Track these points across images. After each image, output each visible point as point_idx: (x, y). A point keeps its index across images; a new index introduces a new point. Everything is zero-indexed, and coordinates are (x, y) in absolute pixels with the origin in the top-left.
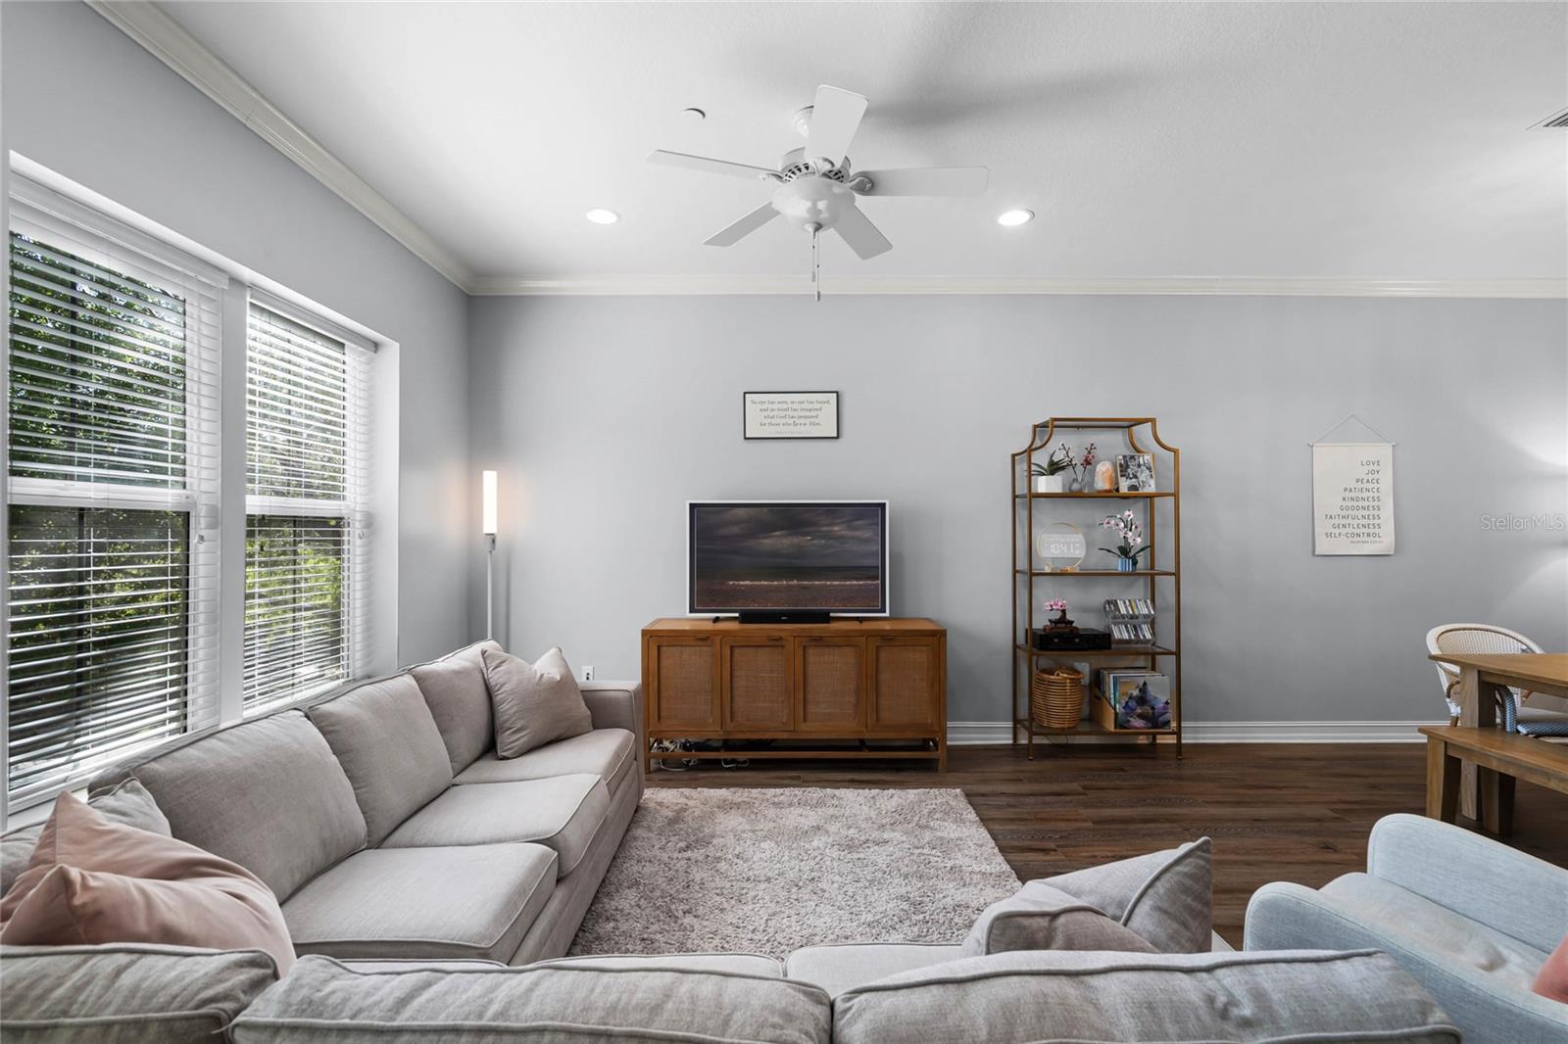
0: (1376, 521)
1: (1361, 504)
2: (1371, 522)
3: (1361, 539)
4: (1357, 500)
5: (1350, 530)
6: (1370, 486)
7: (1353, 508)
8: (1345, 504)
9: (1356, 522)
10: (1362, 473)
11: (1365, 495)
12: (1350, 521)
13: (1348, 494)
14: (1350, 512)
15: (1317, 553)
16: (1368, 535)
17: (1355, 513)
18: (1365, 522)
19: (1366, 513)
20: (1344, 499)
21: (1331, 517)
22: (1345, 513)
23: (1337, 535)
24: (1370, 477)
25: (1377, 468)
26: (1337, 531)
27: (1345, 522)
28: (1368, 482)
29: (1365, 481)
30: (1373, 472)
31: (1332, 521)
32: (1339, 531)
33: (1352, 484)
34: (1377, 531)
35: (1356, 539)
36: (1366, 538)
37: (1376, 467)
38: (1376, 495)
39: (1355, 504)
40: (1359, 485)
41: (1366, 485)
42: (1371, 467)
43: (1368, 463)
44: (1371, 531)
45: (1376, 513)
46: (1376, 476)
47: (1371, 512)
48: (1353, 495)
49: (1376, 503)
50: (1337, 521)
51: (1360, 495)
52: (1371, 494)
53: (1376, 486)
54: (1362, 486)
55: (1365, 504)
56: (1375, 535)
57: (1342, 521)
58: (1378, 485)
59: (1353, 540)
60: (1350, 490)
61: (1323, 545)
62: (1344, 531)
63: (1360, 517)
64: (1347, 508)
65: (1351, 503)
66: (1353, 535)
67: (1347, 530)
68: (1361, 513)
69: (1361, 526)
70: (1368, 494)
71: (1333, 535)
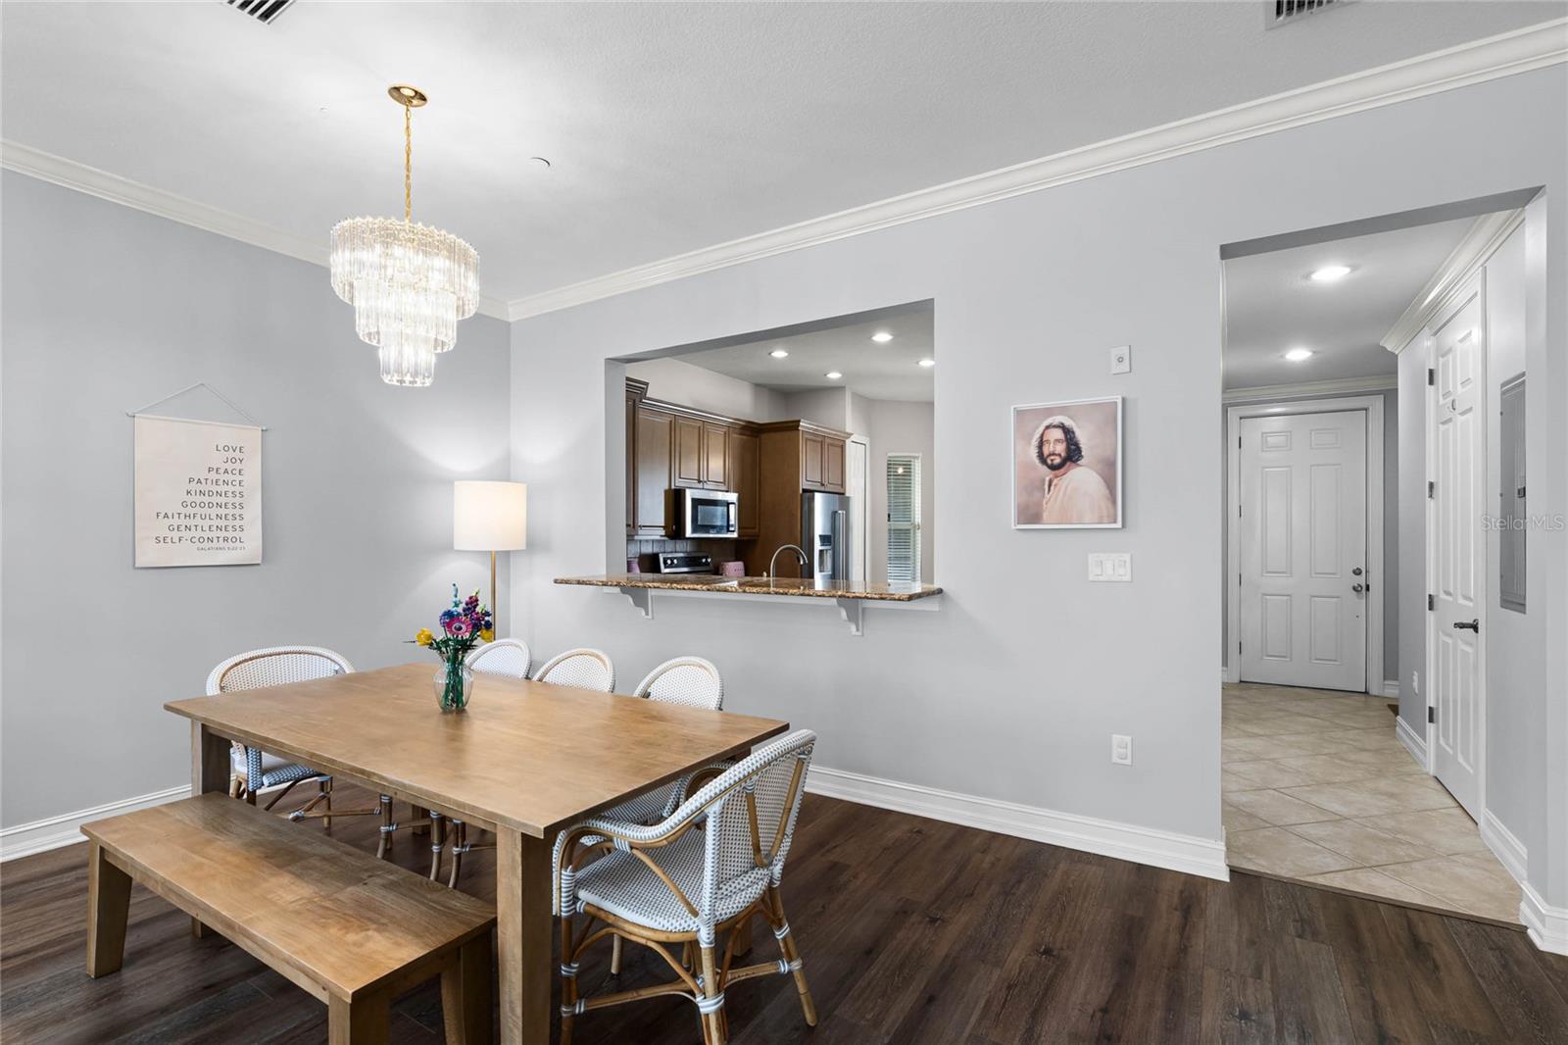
0: (238, 523)
1: (216, 499)
2: (231, 523)
3: (215, 544)
4: (210, 493)
5: (198, 534)
6: (229, 477)
7: (202, 505)
8: (189, 499)
9: (206, 523)
10: (218, 459)
11: (222, 488)
12: (198, 521)
13: (194, 486)
14: (198, 510)
15: (137, 565)
16: (225, 540)
17: (206, 511)
18: (222, 523)
19: (222, 511)
20: (188, 492)
21: (166, 516)
22: (190, 510)
23: (176, 540)
24: (229, 466)
25: (241, 456)
26: (176, 535)
27: (190, 522)
28: (226, 471)
29: (222, 471)
30: (233, 460)
31: (170, 521)
32: (180, 534)
33: (203, 475)
34: (237, 534)
35: (206, 545)
36: (221, 544)
37: (237, 454)
38: (238, 489)
39: (206, 499)
40: (213, 476)
41: (222, 477)
42: (231, 454)
43: (226, 448)
44: (230, 534)
45: (237, 512)
46: (238, 466)
47: (231, 511)
48: (204, 487)
49: (237, 500)
50: (176, 522)
51: (214, 488)
52: (230, 488)
53: (238, 478)
54: (218, 477)
55: (222, 500)
56: (234, 540)
57: (183, 522)
58: (241, 478)
59: (201, 546)
60: (199, 481)
61: (149, 554)
62: (187, 534)
63: (213, 516)
64: (193, 504)
65: (199, 499)
66: (201, 540)
67: (193, 533)
68: (215, 511)
69: (214, 528)
70: (225, 488)
71: (169, 540)
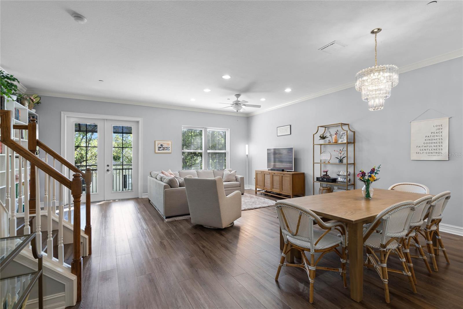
0: (441, 148)
1: (433, 141)
2: (438, 148)
3: (433, 154)
4: (432, 140)
5: (428, 151)
6: (438, 134)
7: (429, 143)
8: (426, 142)
9: (430, 148)
10: (434, 130)
11: (436, 138)
12: (428, 148)
13: (427, 138)
14: (428, 145)
15: (411, 160)
16: (436, 153)
17: (431, 145)
18: (435, 148)
19: (436, 145)
20: (425, 140)
21: (419, 147)
22: (426, 145)
23: (422, 153)
24: (438, 131)
25: (442, 127)
26: (422, 152)
27: (426, 148)
28: (437, 133)
29: (435, 133)
30: (439, 129)
31: (420, 148)
32: (423, 151)
33: (430, 134)
34: (440, 151)
35: (430, 154)
36: (435, 154)
37: (440, 127)
38: (441, 137)
39: (431, 141)
40: (433, 134)
41: (436, 134)
43: (437, 126)
44: (438, 151)
45: (440, 144)
46: (441, 130)
47: (438, 144)
48: (430, 138)
49: (441, 141)
50: (422, 148)
51: (433, 138)
52: (438, 138)
53: (441, 134)
55: (435, 141)
56: (439, 153)
57: (424, 148)
58: (442, 134)
59: (429, 155)
60: (429, 137)
61: (414, 157)
62: (425, 151)
63: (433, 146)
64: (427, 143)
65: (428, 141)
66: (429, 153)
67: (427, 151)
68: (433, 145)
69: (433, 150)
70: (437, 138)
71: (420, 153)
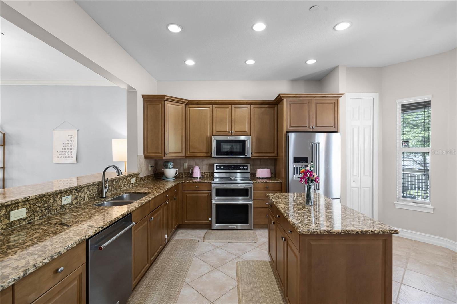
0: (72, 153)
1: (68, 148)
5: (65, 156)
6: (71, 142)
8: (64, 148)
10: (69, 138)
11: (69, 145)
12: (65, 153)
13: (64, 145)
14: (65, 150)
15: (53, 163)
17: (66, 150)
18: (69, 153)
19: (69, 150)
20: (63, 146)
21: (59, 152)
22: (63, 150)
23: (61, 157)
24: (71, 140)
25: (73, 137)
26: (61, 156)
27: (63, 153)
28: (70, 141)
30: (71, 138)
31: (59, 153)
32: (62, 156)
33: (66, 142)
34: (72, 156)
35: (66, 158)
36: (69, 158)
37: (72, 137)
38: (72, 145)
39: (67, 148)
40: (68, 142)
42: (71, 137)
43: (70, 135)
44: (70, 156)
46: (72, 139)
47: (71, 150)
48: (66, 145)
49: (72, 148)
50: (61, 153)
52: (71, 145)
53: (72, 142)
54: (69, 142)
55: (69, 148)
61: (56, 160)
62: (63, 156)
64: (64, 149)
71: (59, 157)
